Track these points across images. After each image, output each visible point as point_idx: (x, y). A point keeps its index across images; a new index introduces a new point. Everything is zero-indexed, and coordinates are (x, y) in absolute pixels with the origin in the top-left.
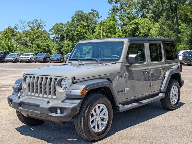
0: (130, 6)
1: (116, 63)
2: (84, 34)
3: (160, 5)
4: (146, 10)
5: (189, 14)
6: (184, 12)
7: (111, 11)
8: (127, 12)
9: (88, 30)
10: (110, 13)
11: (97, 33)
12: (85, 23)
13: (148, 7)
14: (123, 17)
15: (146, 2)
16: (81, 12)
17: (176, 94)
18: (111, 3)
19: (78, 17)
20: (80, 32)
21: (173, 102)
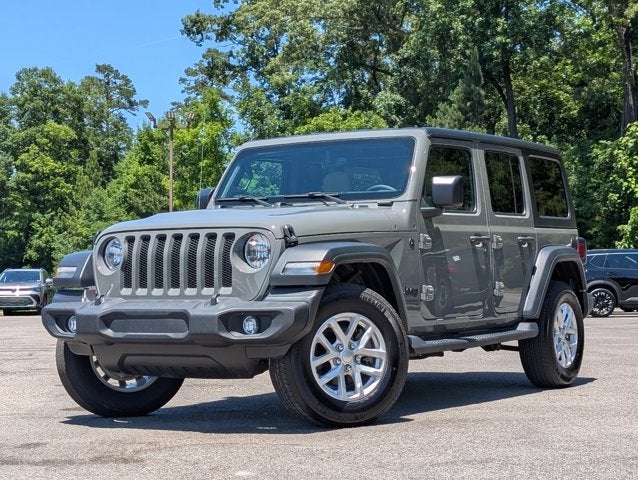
0: (294, 55)
1: (392, 203)
2: (63, 182)
3: (435, 52)
4: (367, 76)
5: (563, 96)
6: (543, 88)
7: (195, 73)
8: (276, 78)
9: (82, 163)
10: (193, 84)
11: (132, 179)
12: (65, 131)
13: (375, 59)
14: (260, 105)
15: (366, 38)
16: (46, 74)
17: (569, 335)
18: (199, 37)
19: (32, 101)
20: (37, 172)
21: (560, 359)
